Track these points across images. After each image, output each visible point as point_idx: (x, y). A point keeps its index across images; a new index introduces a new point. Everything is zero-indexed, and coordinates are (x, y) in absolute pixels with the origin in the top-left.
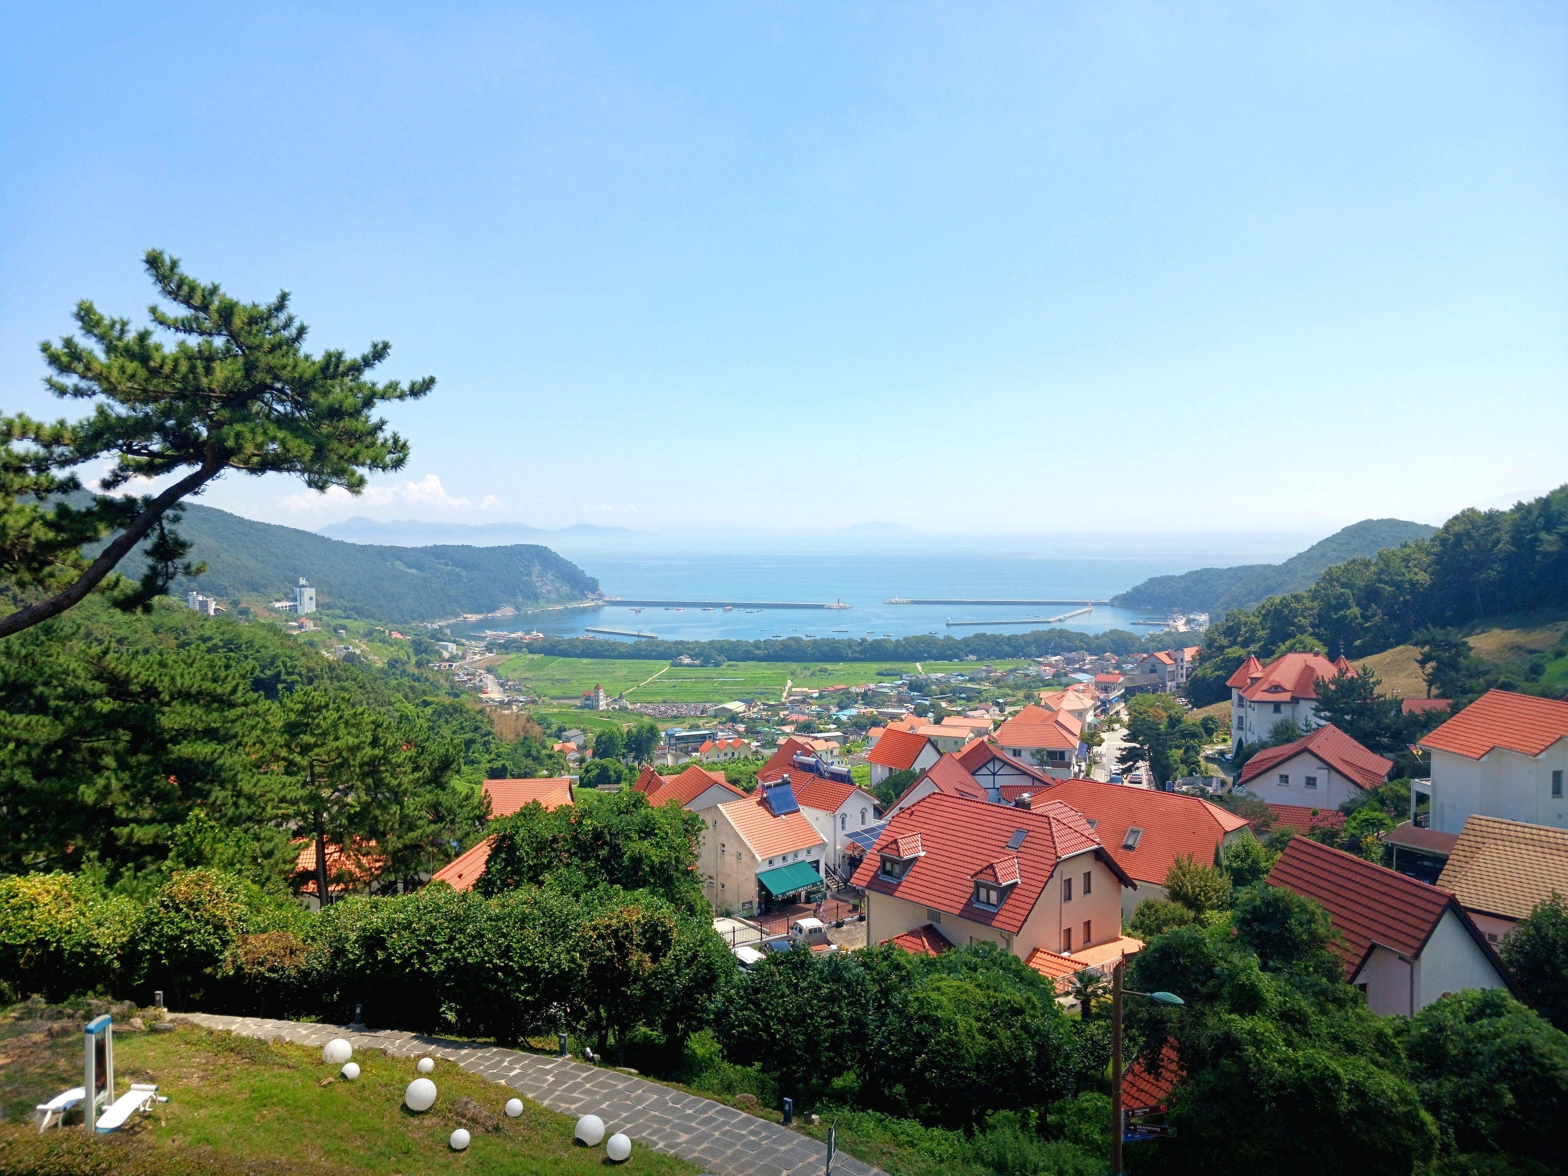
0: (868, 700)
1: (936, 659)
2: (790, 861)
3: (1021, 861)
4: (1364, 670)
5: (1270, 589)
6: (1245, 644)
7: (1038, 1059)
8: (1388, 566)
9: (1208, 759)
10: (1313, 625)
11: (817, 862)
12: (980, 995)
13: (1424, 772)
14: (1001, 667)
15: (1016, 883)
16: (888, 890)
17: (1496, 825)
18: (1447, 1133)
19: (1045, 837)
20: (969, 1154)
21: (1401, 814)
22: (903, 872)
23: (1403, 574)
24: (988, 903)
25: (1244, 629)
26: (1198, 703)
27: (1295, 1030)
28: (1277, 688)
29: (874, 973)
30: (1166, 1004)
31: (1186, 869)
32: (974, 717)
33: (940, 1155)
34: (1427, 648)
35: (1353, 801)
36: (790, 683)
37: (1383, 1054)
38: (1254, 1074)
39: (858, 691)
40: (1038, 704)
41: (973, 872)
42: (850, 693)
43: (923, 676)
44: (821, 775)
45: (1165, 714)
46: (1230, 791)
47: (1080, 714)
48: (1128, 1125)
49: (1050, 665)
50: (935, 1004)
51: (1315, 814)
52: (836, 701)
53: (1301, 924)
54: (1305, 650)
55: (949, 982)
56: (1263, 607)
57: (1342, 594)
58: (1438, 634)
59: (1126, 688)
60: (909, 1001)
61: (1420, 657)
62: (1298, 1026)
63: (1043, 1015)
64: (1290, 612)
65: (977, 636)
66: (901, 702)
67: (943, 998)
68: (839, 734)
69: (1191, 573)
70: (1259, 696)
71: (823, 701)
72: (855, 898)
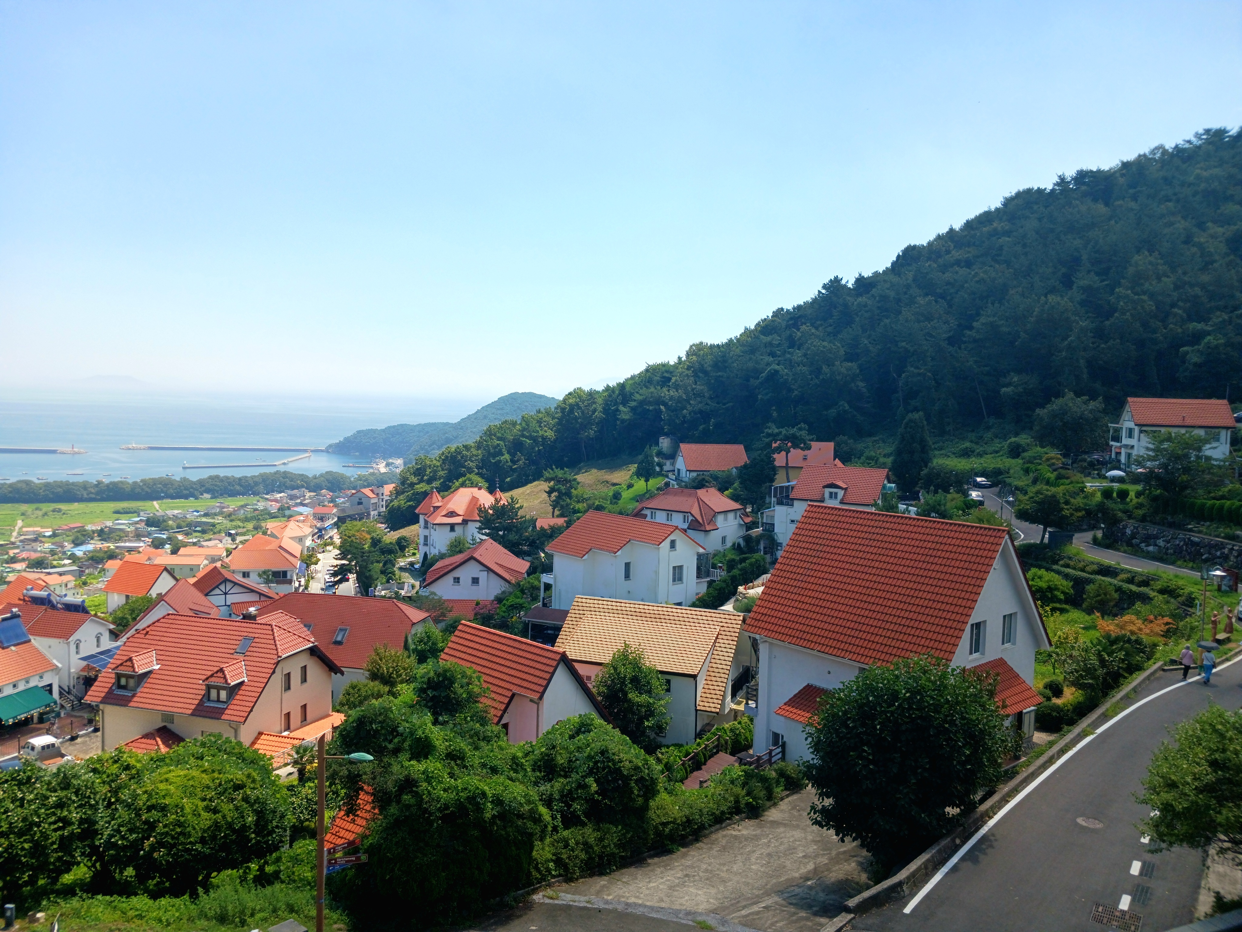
0: (105, 536)
1: (173, 497)
2: (21, 687)
3: (247, 663)
4: (512, 499)
5: (448, 441)
6: (429, 482)
7: (257, 823)
8: (528, 425)
9: (401, 569)
10: (478, 467)
11: (50, 685)
12: (206, 779)
13: (548, 568)
14: (232, 504)
15: (243, 682)
16: (124, 702)
17: (591, 601)
18: (556, 818)
19: (269, 642)
20: (194, 914)
21: (535, 599)
22: (138, 684)
23: (538, 432)
24: (218, 701)
25: (428, 471)
26: (393, 528)
27: (457, 765)
28: (452, 514)
29: (104, 776)
30: (361, 762)
31: (382, 655)
32: (208, 547)
33: (167, 920)
34: (552, 483)
35: (503, 592)
36: (20, 523)
37: (516, 771)
38: (426, 803)
39: (94, 528)
40: (265, 533)
41: (205, 677)
42: (85, 531)
43: (160, 513)
44: (53, 607)
45: (368, 536)
46: (417, 593)
47: (301, 540)
48: (329, 861)
49: (276, 501)
50: (163, 793)
51: (478, 604)
52: (70, 538)
53: (462, 687)
54: (473, 485)
55: (177, 774)
56: (443, 454)
57: (498, 445)
58: (559, 473)
59: (339, 518)
60: (139, 795)
61: (548, 489)
62: (459, 762)
63: (261, 786)
64: (462, 457)
65: (211, 478)
66: (138, 536)
67: (171, 787)
68: (75, 568)
69: (389, 427)
70: (440, 520)
71: (57, 539)
72: (90, 712)
